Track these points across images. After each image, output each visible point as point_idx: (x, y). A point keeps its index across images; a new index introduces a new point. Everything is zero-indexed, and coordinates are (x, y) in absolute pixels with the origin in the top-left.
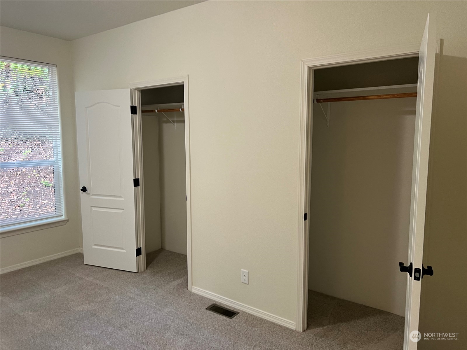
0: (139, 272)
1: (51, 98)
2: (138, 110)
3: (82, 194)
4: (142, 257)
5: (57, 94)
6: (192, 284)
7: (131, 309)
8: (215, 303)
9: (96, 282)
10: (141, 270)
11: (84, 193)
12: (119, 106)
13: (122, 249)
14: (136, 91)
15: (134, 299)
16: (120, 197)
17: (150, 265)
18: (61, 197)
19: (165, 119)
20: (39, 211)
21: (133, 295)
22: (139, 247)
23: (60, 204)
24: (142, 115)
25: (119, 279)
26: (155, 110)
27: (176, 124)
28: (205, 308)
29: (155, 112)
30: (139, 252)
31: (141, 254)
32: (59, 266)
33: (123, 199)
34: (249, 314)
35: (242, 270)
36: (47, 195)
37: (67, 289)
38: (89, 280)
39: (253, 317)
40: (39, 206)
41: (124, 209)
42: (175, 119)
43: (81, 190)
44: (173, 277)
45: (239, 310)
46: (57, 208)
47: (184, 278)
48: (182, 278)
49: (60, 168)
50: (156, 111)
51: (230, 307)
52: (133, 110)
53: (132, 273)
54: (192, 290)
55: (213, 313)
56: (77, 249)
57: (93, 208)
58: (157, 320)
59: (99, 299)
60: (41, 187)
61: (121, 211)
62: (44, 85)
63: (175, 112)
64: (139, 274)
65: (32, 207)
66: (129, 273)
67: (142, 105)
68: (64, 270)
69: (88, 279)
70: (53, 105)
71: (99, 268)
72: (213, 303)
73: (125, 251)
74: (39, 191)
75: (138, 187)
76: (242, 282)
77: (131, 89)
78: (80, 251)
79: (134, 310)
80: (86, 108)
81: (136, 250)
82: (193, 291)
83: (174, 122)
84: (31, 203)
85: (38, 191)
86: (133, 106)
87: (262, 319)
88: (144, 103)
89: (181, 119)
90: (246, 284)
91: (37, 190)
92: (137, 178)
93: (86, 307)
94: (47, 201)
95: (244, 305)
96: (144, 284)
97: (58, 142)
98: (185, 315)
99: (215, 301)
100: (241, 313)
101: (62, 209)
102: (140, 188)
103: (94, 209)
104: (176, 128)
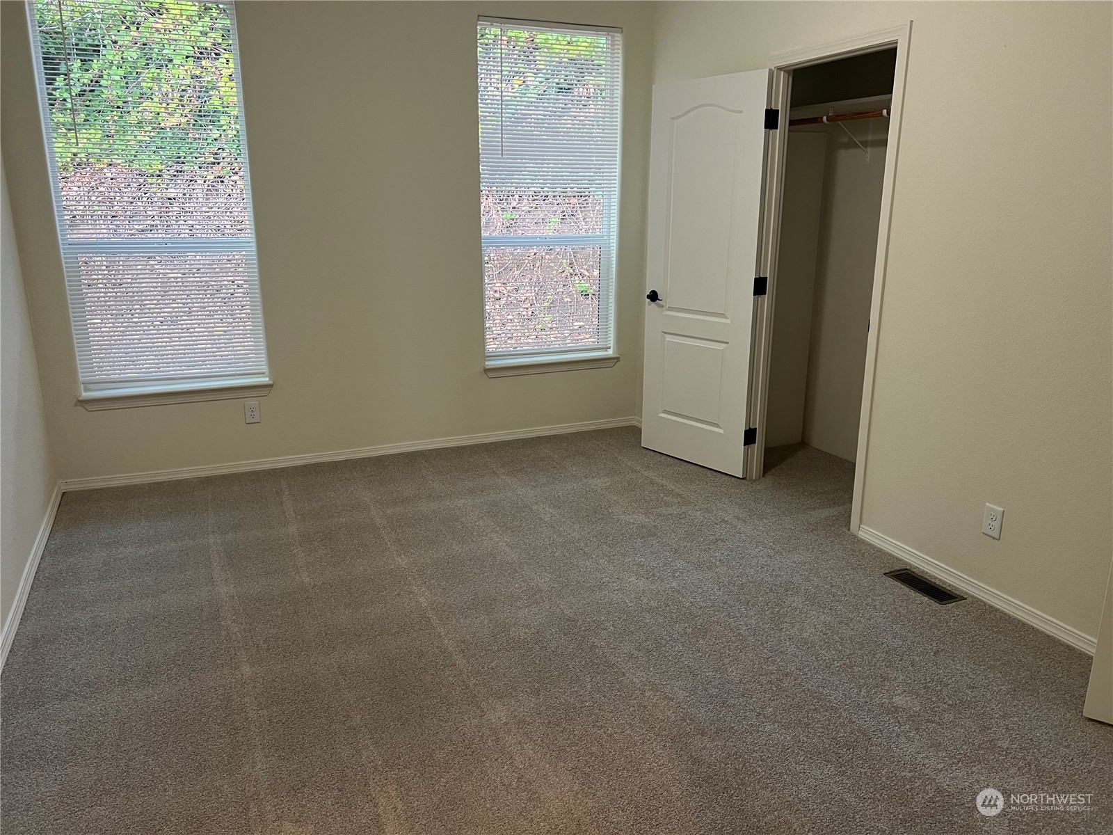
0: (748, 478)
1: (607, 105)
2: (782, 120)
3: (649, 307)
4: (757, 448)
5: (619, 92)
6: (861, 522)
7: (722, 540)
8: (908, 567)
9: (660, 481)
10: (753, 474)
11: (653, 304)
12: (741, 112)
13: (717, 425)
14: (782, 72)
15: (731, 524)
16: (723, 316)
17: (773, 470)
18: (610, 315)
19: (845, 140)
20: (568, 341)
21: (730, 516)
22: (751, 427)
23: (607, 325)
24: (789, 131)
25: (705, 484)
26: (822, 118)
27: (869, 150)
28: (883, 571)
29: (822, 122)
30: (750, 437)
31: (755, 443)
32: (598, 443)
33: (728, 321)
34: (991, 607)
35: (987, 504)
36: (583, 313)
37: (608, 484)
38: (648, 475)
39: (1001, 614)
40: (568, 332)
41: (728, 343)
42: (870, 138)
43: (649, 297)
44: (819, 501)
45: (967, 593)
46: (601, 332)
47: (846, 507)
48: (839, 506)
49: (612, 252)
50: (825, 118)
51: (945, 583)
52: (771, 119)
53: (733, 479)
54: (860, 533)
55: (900, 585)
56: (632, 417)
57: (666, 336)
58: (773, 570)
59: (664, 511)
60: (573, 294)
61: (721, 347)
62: (594, 74)
63: (872, 119)
64: (746, 483)
65: (557, 332)
66: (726, 477)
67: (791, 107)
68: (605, 450)
69: (646, 474)
70: (610, 118)
71: (669, 459)
72: (903, 566)
73: (721, 431)
74: (570, 302)
75: (762, 296)
76: (983, 533)
77: (770, 70)
78: (635, 423)
79: (729, 544)
80: (673, 119)
81: (745, 431)
82: (862, 535)
83: (865, 144)
84: (555, 325)
85: (567, 302)
86: (771, 109)
87: (1024, 624)
88: (797, 100)
89: (880, 137)
90: (994, 538)
91: (566, 300)
92: (761, 276)
93: (641, 518)
94: (582, 323)
95: (980, 584)
96: (755, 502)
97: (612, 196)
98: (834, 575)
99: (910, 565)
100: (969, 600)
101: (609, 335)
102: (766, 298)
103: (669, 338)
104: (868, 160)
